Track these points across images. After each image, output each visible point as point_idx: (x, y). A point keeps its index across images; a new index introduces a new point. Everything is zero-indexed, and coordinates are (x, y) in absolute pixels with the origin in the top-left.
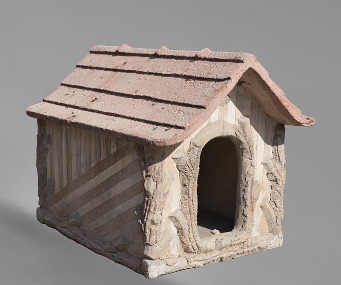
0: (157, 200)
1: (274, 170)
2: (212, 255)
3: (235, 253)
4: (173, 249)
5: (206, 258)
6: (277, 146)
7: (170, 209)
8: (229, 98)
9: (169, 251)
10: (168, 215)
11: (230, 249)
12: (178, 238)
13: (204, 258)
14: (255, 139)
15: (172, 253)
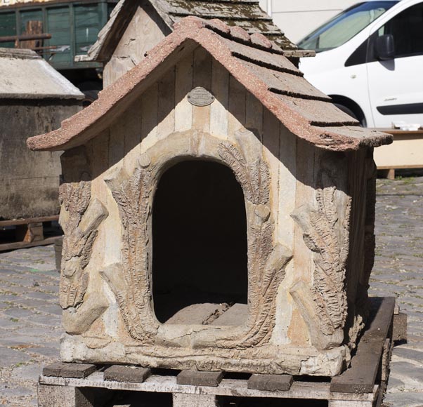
0: (68, 239)
1: (311, 232)
2: (177, 353)
3: (223, 361)
4: (109, 327)
5: (159, 353)
6: (323, 189)
7: (103, 259)
8: (211, 96)
9: (103, 328)
10: (98, 269)
11: (217, 352)
12: (119, 310)
13: (157, 352)
14: (273, 171)
15: (106, 331)
